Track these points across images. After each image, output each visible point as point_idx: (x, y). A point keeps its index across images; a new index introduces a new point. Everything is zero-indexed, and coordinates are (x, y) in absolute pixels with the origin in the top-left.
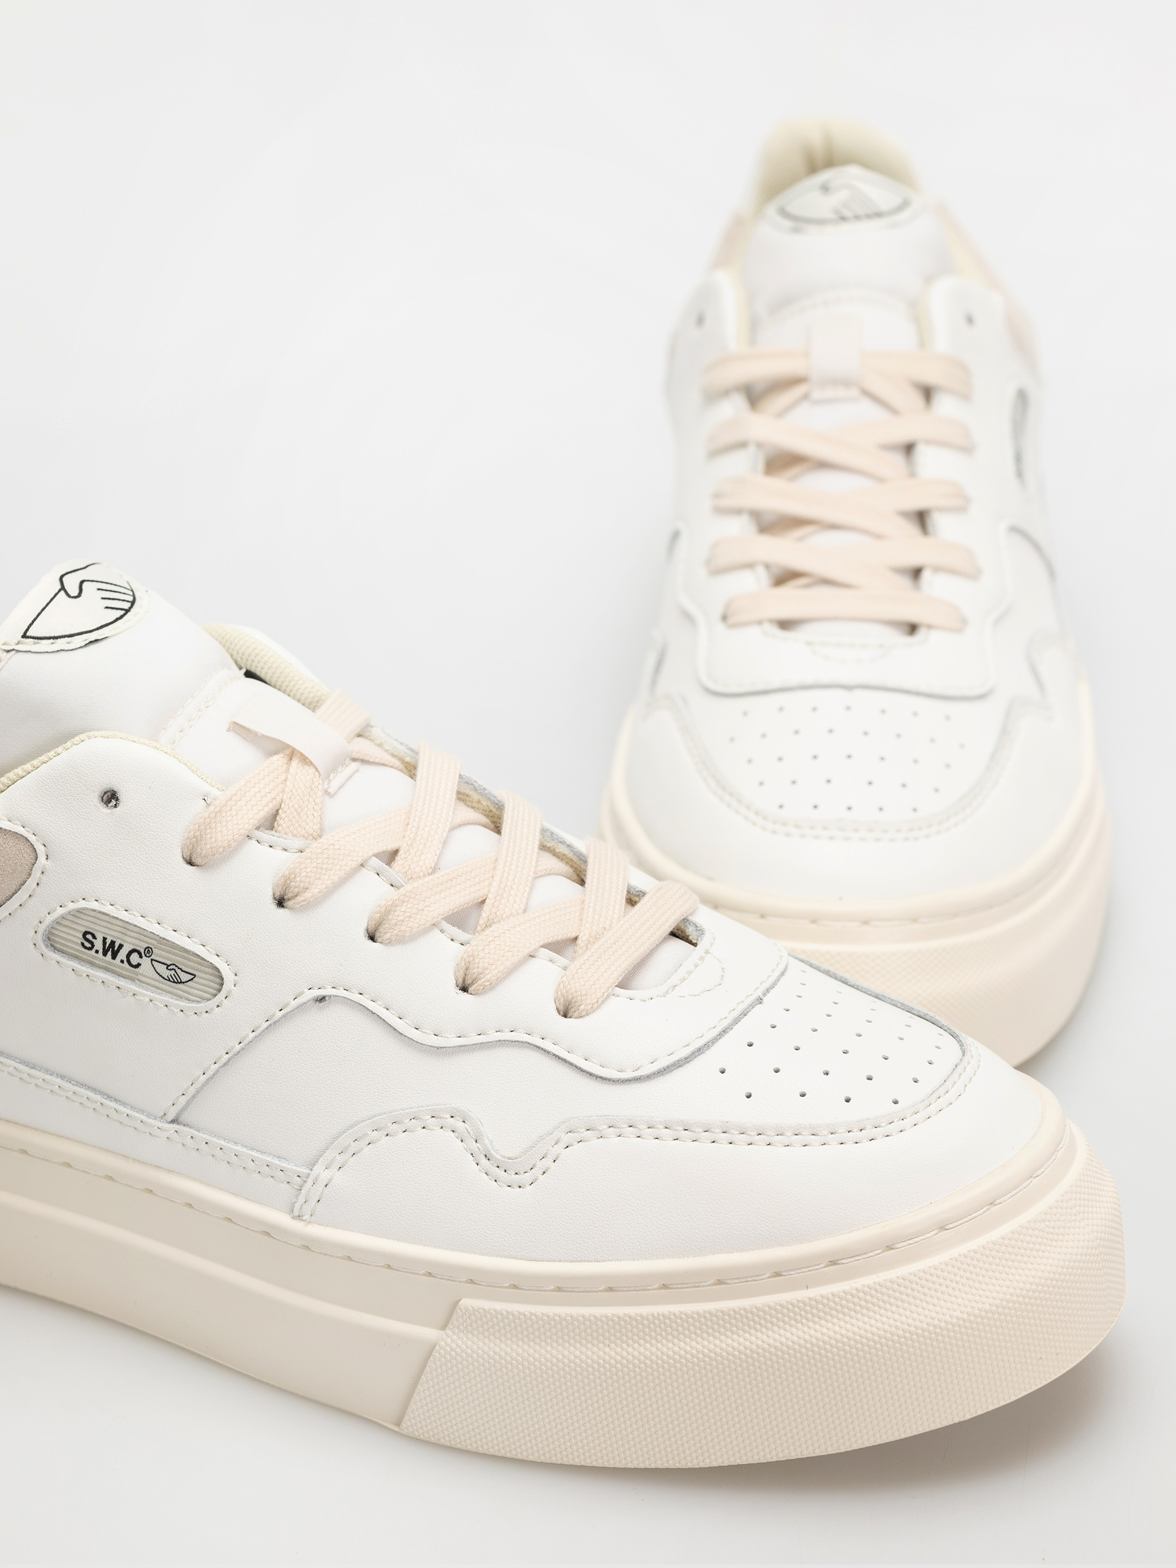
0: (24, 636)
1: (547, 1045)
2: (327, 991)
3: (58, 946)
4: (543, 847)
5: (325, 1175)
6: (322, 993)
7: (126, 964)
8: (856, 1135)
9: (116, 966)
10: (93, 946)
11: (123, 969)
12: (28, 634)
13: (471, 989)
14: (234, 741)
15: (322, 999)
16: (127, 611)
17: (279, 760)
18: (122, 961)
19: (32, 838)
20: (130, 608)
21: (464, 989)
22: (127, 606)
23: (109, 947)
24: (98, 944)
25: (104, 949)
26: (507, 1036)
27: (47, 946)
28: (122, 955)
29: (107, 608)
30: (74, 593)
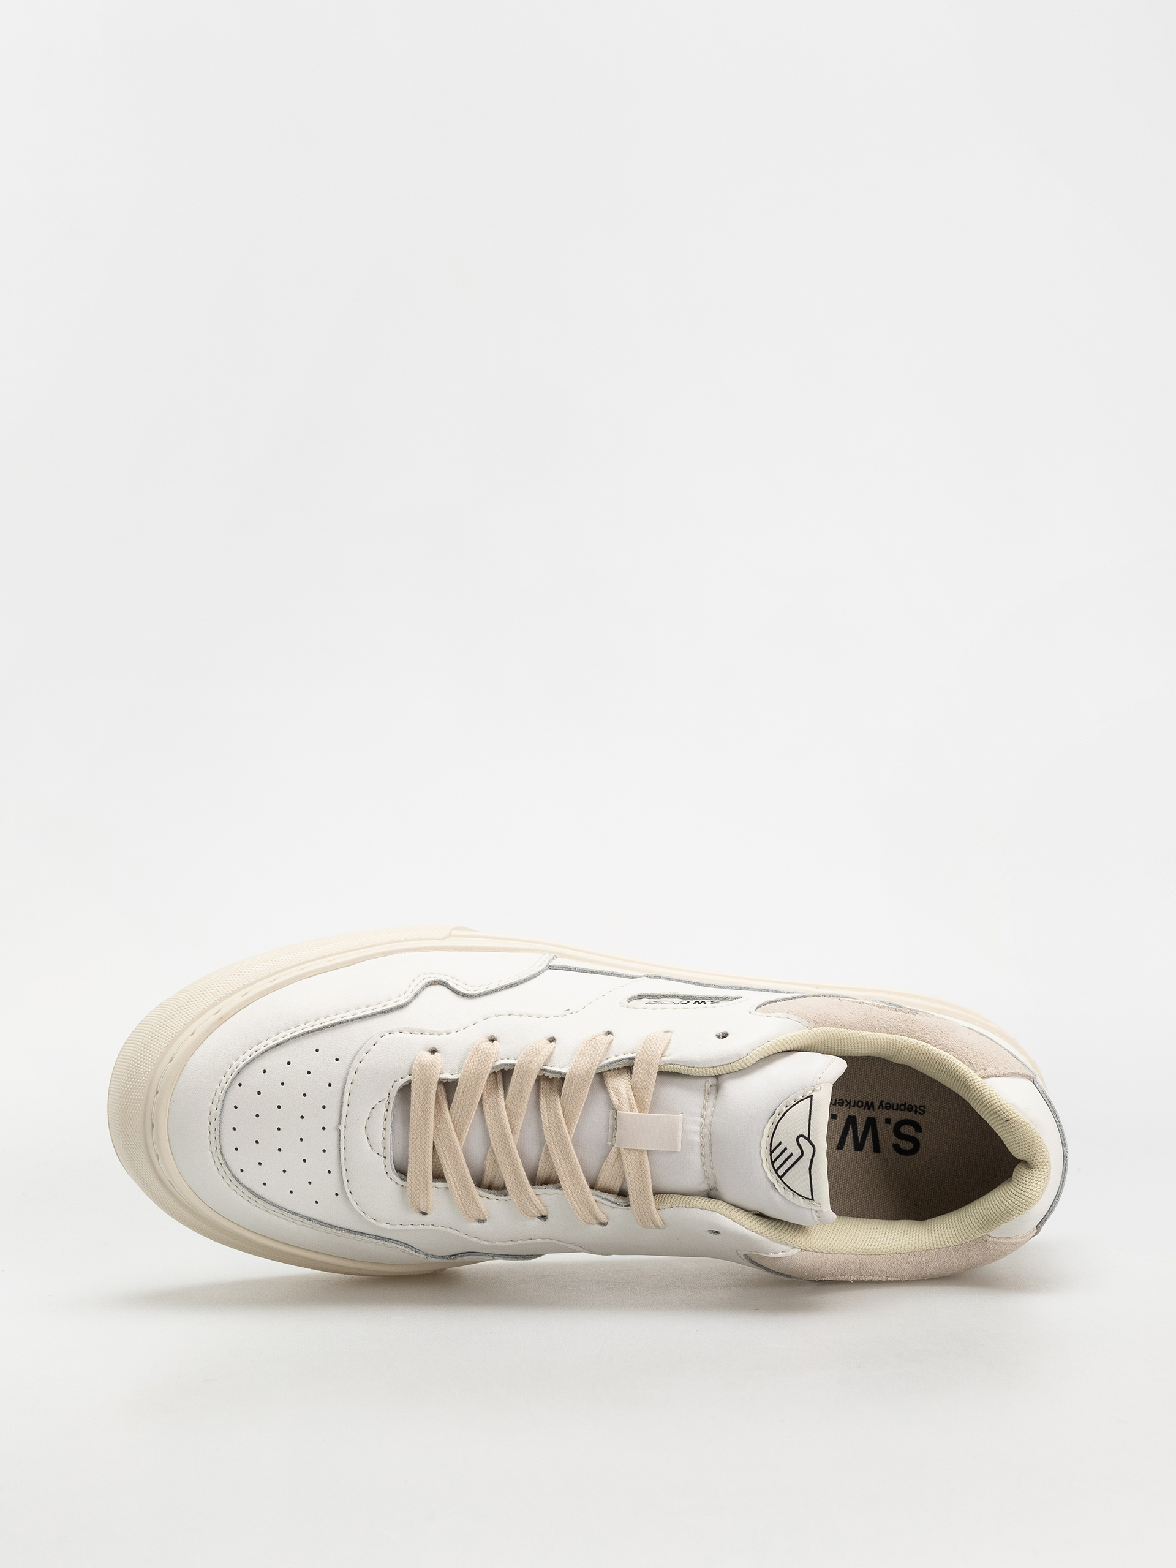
29: (780, 1143)
30: (801, 1140)
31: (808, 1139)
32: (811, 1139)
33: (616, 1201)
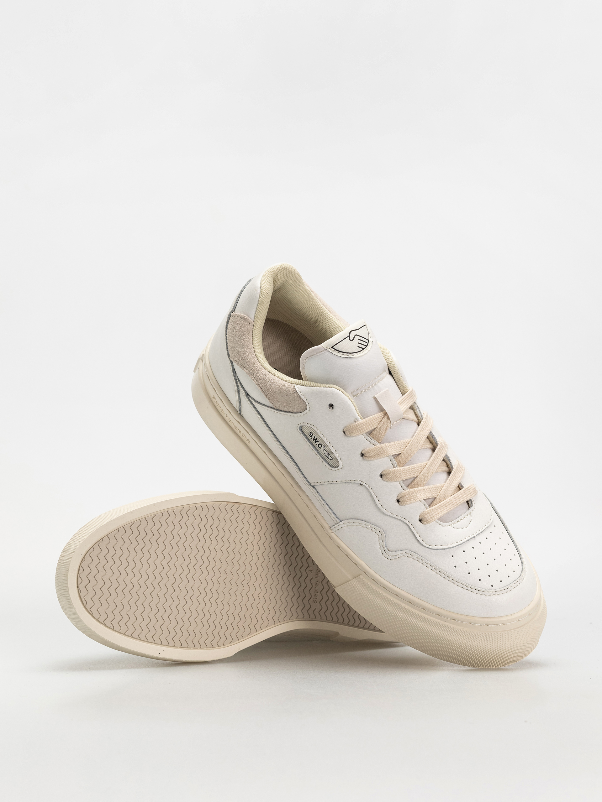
0: (332, 347)
1: (412, 528)
2: (364, 484)
3: (303, 430)
4: (444, 460)
5: (342, 526)
6: (362, 483)
7: (317, 446)
8: (477, 591)
9: (315, 444)
10: (311, 436)
11: (316, 446)
12: (333, 347)
13: (399, 503)
14: (373, 401)
15: (361, 485)
16: (363, 349)
17: (382, 414)
18: (317, 444)
19: (307, 404)
20: (365, 348)
21: (398, 501)
22: (364, 347)
23: (315, 439)
24: (313, 437)
25: (314, 439)
26: (403, 519)
27: (300, 429)
28: (318, 443)
29: (358, 347)
30: (351, 339)
31: (349, 336)
32: (348, 335)
33: (418, 409)
